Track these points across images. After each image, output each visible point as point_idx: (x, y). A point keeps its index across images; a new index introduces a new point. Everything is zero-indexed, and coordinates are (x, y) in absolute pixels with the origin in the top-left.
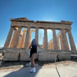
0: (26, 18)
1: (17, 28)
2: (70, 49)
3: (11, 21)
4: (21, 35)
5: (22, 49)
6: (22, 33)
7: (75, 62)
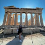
0: (14, 6)
1: (9, 13)
2: (40, 25)
3: (5, 8)
4: (12, 17)
5: (13, 25)
6: (12, 16)
7: (42, 35)
